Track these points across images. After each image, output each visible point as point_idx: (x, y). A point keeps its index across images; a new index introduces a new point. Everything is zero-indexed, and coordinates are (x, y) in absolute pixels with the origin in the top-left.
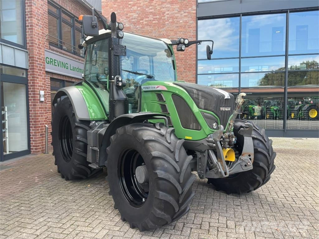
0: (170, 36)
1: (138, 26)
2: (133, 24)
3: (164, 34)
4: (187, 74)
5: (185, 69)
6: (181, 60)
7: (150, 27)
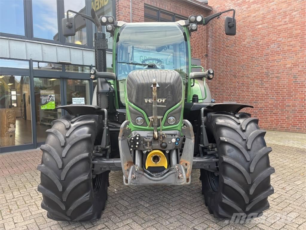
0: (282, 9)
1: (243, 7)
2: (238, 6)
3: (274, 9)
4: (304, 54)
5: (302, 48)
6: (297, 36)
7: (257, 5)
